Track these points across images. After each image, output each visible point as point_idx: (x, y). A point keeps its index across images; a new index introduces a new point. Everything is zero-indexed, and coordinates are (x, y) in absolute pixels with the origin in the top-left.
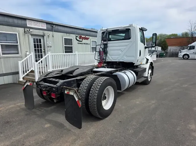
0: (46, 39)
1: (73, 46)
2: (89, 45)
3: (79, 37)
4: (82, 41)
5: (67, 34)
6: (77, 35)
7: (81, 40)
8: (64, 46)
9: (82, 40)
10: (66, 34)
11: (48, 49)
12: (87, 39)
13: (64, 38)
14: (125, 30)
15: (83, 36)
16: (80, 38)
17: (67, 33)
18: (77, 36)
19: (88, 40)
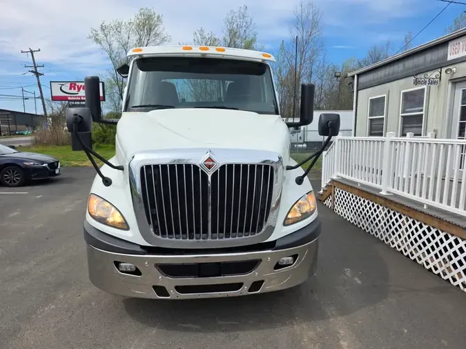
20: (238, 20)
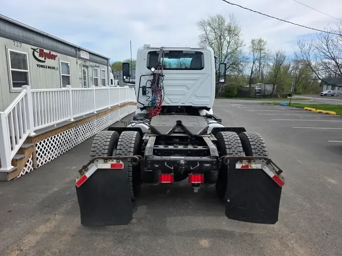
1: (28, 71)
2: (58, 72)
3: (38, 51)
4: (44, 62)
5: (16, 43)
6: (36, 48)
7: (43, 59)
8: (11, 69)
9: (45, 59)
10: (12, 41)
12: (53, 57)
13: (9, 50)
14: (194, 53)
15: (45, 51)
16: (42, 54)
17: (14, 39)
18: (34, 50)
19: (55, 60)
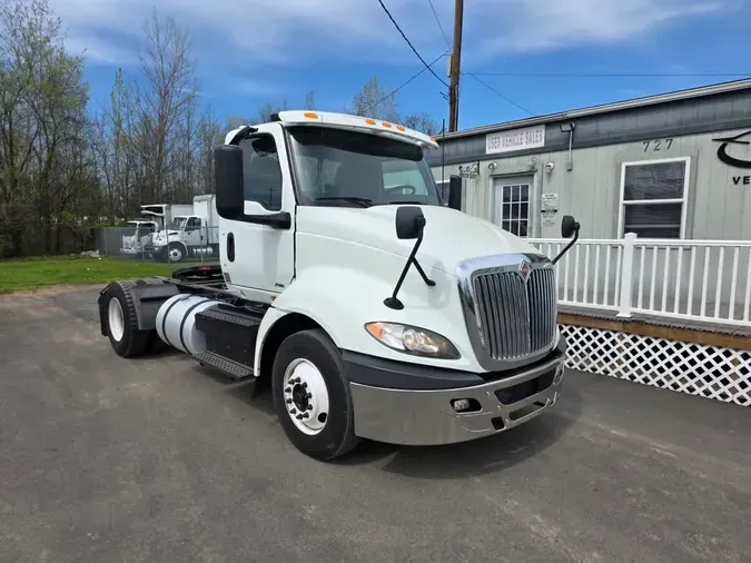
0: (541, 183)
1: (685, 200)
5: (652, 144)
6: (737, 133)
8: (623, 202)
10: (641, 143)
11: (543, 220)
13: (625, 164)
17: (648, 137)
18: (729, 141)
20: (31, 14)
